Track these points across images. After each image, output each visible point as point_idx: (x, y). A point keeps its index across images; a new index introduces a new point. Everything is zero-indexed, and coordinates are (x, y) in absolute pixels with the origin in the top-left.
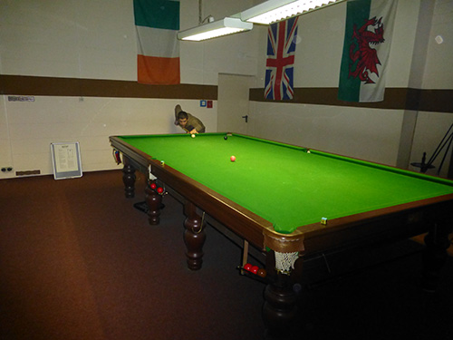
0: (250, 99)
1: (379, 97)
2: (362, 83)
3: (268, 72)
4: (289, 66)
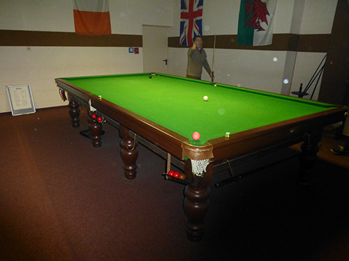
0: (169, 46)
1: (268, 42)
2: (255, 30)
3: (182, 24)
4: (199, 18)
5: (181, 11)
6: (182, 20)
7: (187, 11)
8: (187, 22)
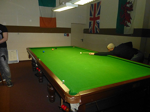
4: (98, 20)
5: (90, 17)
6: (90, 21)
7: (93, 17)
8: (92, 22)
